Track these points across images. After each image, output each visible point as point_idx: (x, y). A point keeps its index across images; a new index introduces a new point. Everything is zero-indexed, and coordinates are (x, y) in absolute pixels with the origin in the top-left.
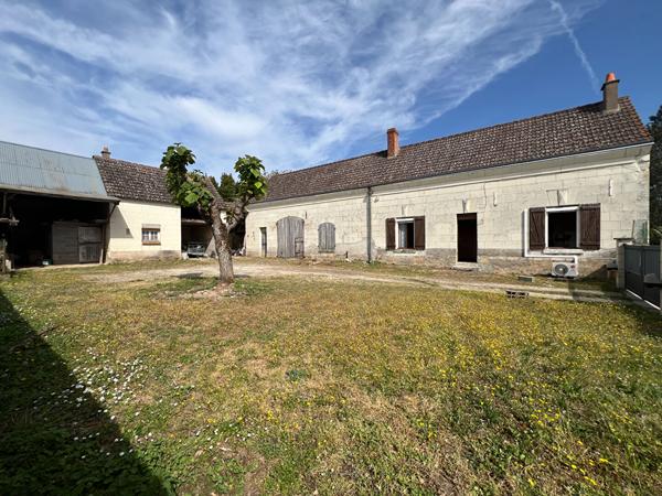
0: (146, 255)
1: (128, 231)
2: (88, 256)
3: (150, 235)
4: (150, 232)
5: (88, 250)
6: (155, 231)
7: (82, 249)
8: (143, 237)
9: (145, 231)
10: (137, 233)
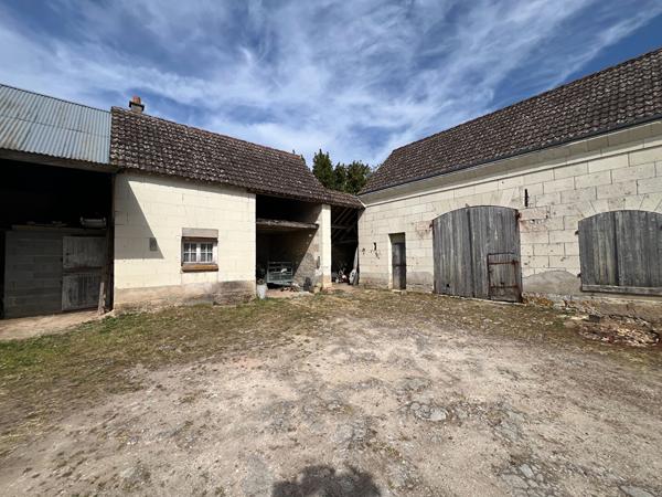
0: (188, 292)
1: (153, 243)
2: (82, 296)
3: (198, 250)
4: (198, 245)
5: (82, 283)
6: (209, 243)
7: (69, 283)
8: (185, 258)
9: (189, 243)
10: (171, 246)
